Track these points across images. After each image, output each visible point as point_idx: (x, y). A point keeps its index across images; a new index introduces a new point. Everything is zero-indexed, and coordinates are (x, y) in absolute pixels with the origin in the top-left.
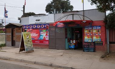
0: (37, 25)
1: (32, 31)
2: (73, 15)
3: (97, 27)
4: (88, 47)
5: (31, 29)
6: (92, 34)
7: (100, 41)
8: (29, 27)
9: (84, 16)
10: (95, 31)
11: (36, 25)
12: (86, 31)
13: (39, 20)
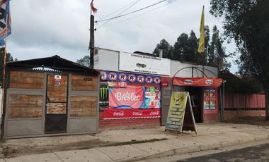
0: (138, 75)
1: (125, 87)
2: (193, 68)
5: (123, 84)
8: (118, 77)
11: (136, 74)
13: (143, 66)
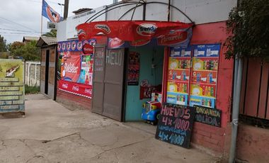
0: (78, 41)
2: (145, 4)
3: (208, 50)
4: (170, 123)
5: (68, 54)
6: (188, 78)
7: (213, 107)
8: (66, 46)
9: (170, 5)
10: (199, 66)
12: (174, 65)
